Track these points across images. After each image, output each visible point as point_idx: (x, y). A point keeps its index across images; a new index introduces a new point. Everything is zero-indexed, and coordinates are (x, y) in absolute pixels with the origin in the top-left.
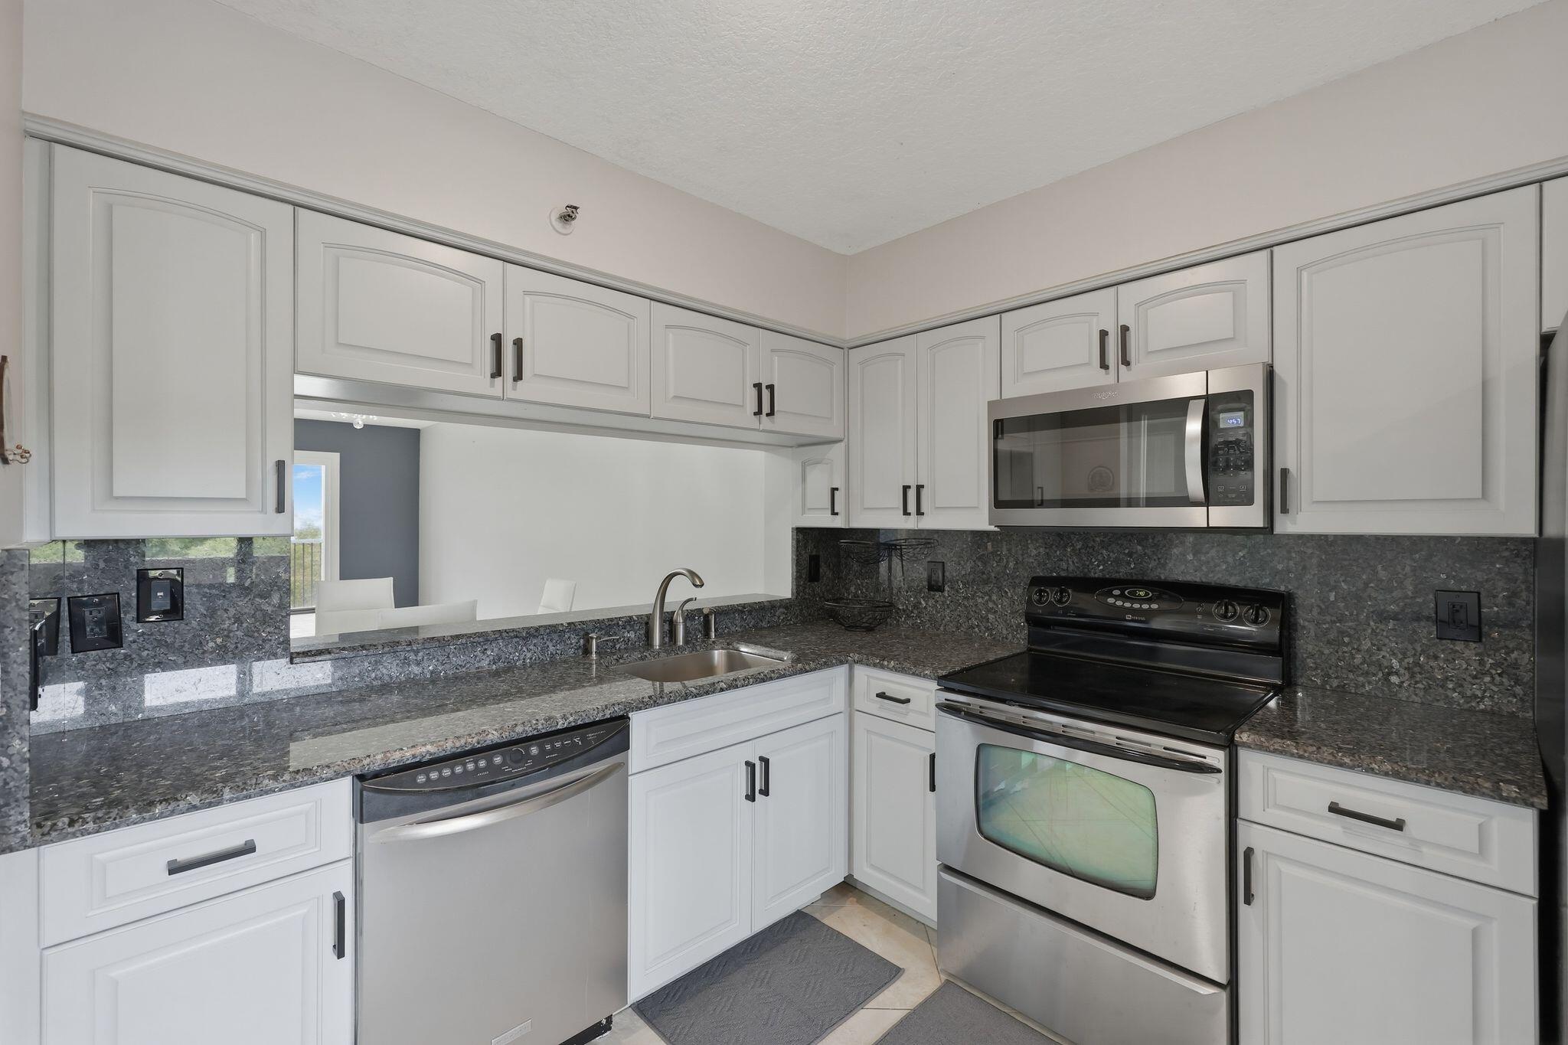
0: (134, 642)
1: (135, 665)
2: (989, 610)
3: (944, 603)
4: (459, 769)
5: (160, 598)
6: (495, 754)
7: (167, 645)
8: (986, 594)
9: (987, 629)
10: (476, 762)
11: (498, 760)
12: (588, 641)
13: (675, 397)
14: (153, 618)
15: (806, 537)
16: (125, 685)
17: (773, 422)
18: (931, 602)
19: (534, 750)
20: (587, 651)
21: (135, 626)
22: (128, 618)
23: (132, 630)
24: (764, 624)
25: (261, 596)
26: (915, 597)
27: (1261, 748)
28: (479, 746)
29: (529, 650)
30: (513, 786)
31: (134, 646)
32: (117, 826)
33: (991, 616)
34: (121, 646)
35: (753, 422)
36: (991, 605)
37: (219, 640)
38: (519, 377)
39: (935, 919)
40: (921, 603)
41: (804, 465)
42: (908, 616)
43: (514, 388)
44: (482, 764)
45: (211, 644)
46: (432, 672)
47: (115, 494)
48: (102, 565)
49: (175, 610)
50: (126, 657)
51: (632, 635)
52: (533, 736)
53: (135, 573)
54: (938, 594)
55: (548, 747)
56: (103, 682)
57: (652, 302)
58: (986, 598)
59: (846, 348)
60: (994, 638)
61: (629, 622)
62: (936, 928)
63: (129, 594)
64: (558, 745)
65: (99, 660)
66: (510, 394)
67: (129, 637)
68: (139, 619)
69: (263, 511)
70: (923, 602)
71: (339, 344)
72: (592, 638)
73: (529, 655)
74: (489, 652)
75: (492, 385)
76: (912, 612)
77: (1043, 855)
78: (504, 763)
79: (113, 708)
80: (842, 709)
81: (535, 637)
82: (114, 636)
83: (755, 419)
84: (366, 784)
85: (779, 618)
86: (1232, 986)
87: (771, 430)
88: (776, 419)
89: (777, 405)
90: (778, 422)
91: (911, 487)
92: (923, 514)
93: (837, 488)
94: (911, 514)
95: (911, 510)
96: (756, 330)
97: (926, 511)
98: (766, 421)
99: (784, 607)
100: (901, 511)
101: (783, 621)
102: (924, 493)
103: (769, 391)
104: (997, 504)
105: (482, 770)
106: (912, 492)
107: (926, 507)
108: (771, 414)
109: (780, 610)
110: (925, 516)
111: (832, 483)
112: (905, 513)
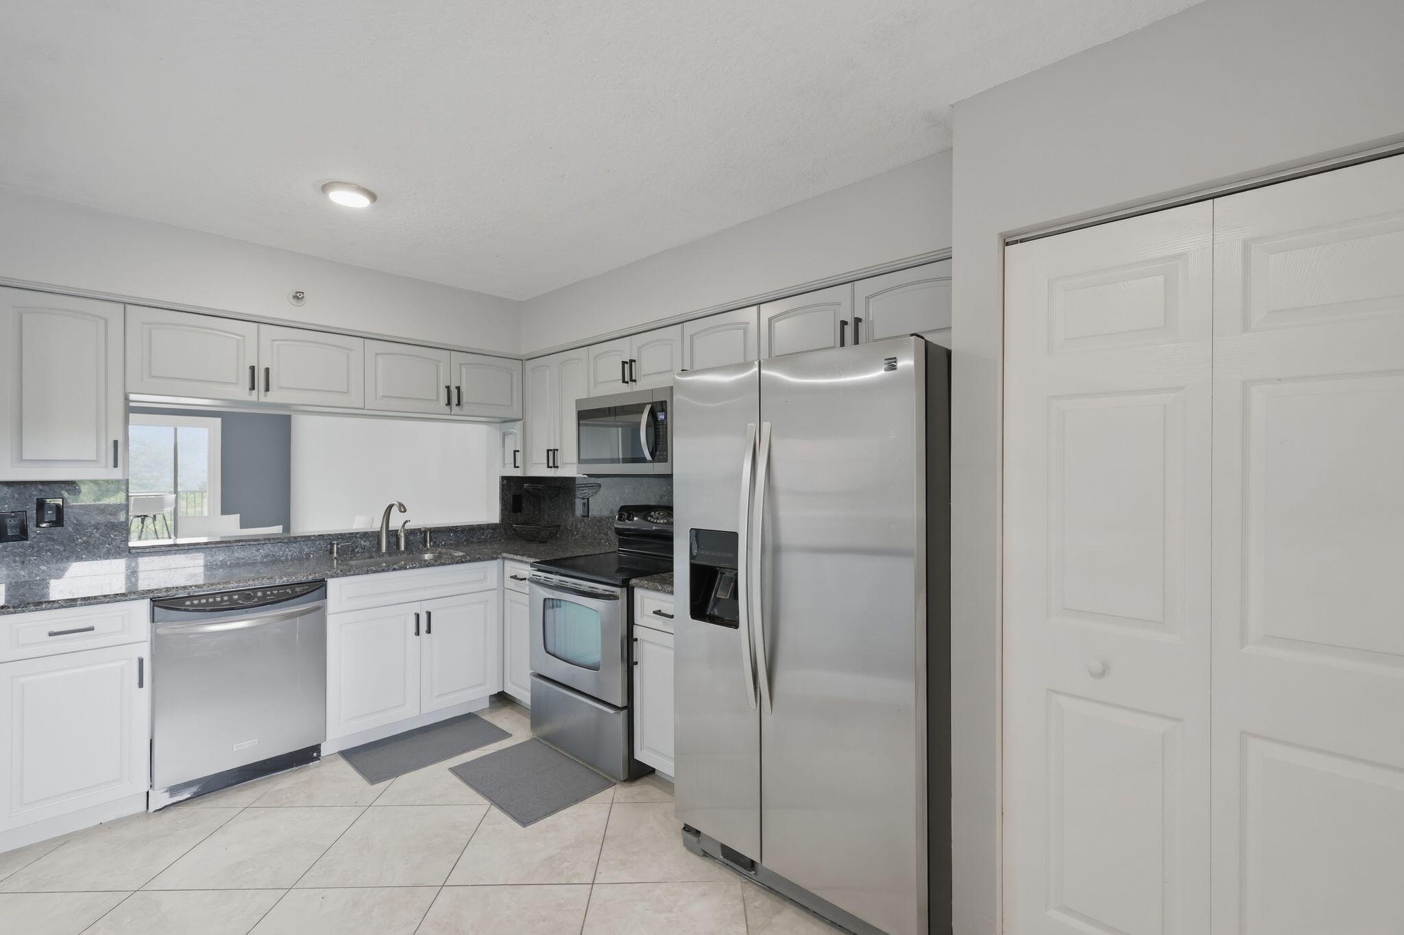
0: (35, 538)
1: (35, 550)
3: (588, 524)
4: (211, 600)
5: (50, 515)
6: (235, 594)
7: (54, 540)
9: (608, 540)
10: (223, 597)
11: (236, 597)
12: (332, 545)
13: (383, 396)
14: (44, 525)
15: (508, 484)
16: (30, 561)
17: (462, 410)
18: (583, 524)
19: (260, 594)
20: (331, 552)
21: (35, 529)
22: (31, 525)
23: (33, 531)
24: (474, 540)
25: (111, 515)
26: (576, 522)
27: (642, 587)
29: (290, 551)
30: (246, 613)
31: (35, 540)
32: (23, 612)
33: (609, 532)
34: (27, 540)
36: (609, 525)
37: (85, 539)
38: (267, 389)
39: (530, 704)
41: (504, 435)
42: (572, 534)
43: (265, 396)
44: (226, 598)
45: (80, 540)
46: (221, 561)
47: (24, 458)
48: (16, 496)
49: (59, 521)
50: (31, 546)
51: (367, 544)
52: (260, 587)
53: (36, 501)
54: (586, 519)
55: (269, 592)
56: (17, 559)
57: (366, 340)
58: (607, 520)
59: (523, 360)
61: (365, 535)
62: (529, 708)
63: (32, 512)
64: (275, 592)
65: (14, 547)
66: (263, 399)
67: (31, 535)
68: (38, 526)
69: (106, 467)
70: (579, 525)
71: (151, 376)
72: (334, 544)
73: (290, 554)
74: (261, 551)
75: (251, 395)
76: (574, 531)
77: (563, 656)
79: (22, 573)
80: (496, 587)
81: (295, 542)
82: (23, 534)
83: (447, 408)
84: (156, 603)
85: (487, 536)
86: (629, 708)
87: (461, 413)
88: (464, 408)
89: (464, 399)
90: (466, 408)
91: (551, 450)
92: (558, 467)
93: (518, 451)
94: (551, 467)
95: (551, 464)
96: (449, 352)
97: (559, 465)
98: (455, 409)
99: (491, 529)
100: (546, 465)
101: (490, 538)
102: (558, 454)
103: (456, 391)
104: (580, 461)
105: (226, 601)
106: (551, 453)
107: (558, 463)
108: (459, 404)
109: (488, 531)
110: (559, 469)
111: (516, 447)
112: (549, 467)
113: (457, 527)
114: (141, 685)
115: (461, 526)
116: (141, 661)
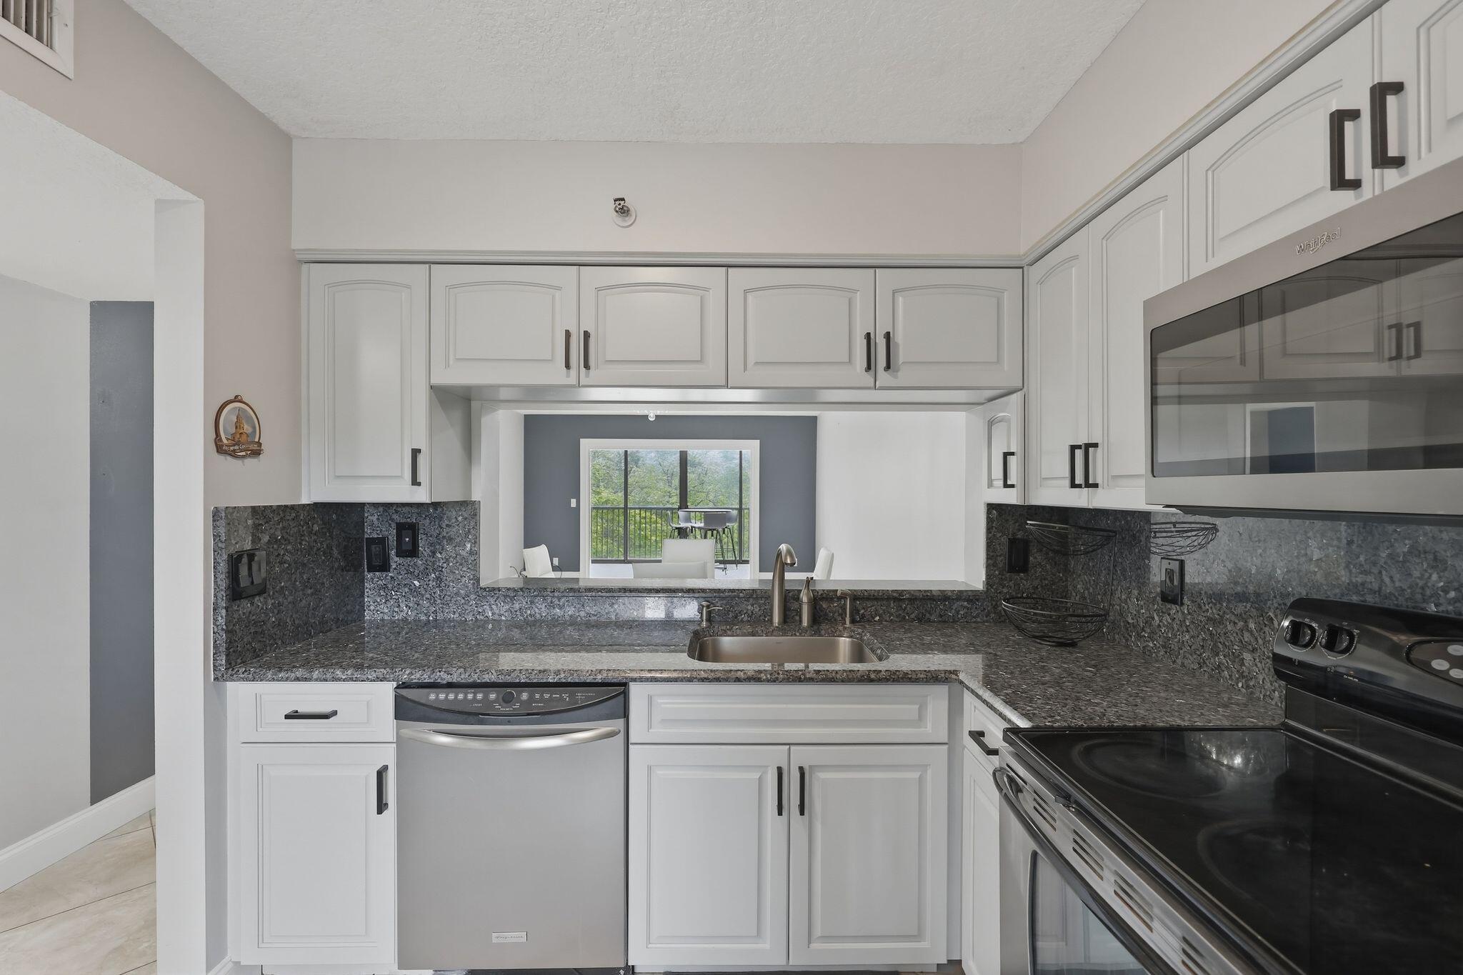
0: (396, 569)
1: (396, 583)
2: (1244, 646)
3: (1182, 623)
4: (461, 696)
5: (407, 542)
6: (492, 691)
7: (411, 573)
8: (1240, 616)
9: (1242, 676)
10: (475, 694)
11: (493, 696)
13: (757, 363)
16: (391, 596)
17: (896, 377)
18: (1167, 619)
19: (525, 696)
21: (395, 558)
22: (392, 553)
23: (395, 560)
24: (934, 618)
26: (1147, 610)
28: (479, 681)
30: (509, 723)
31: (395, 572)
33: (1247, 656)
34: (389, 571)
35: (868, 379)
36: (1247, 636)
37: (437, 574)
38: (587, 365)
40: (1153, 618)
41: (991, 424)
42: (1139, 636)
43: (587, 376)
44: (480, 696)
45: (433, 575)
47: (337, 474)
49: (414, 551)
50: (392, 578)
52: (526, 683)
53: (395, 525)
54: (1174, 609)
55: (537, 696)
56: (382, 593)
57: (730, 270)
58: (1241, 624)
59: (1023, 267)
60: (1252, 693)
63: (392, 538)
64: (547, 696)
65: (379, 578)
67: (393, 566)
68: (398, 555)
69: (409, 484)
70: (1156, 618)
71: (456, 359)
72: (704, 606)
75: (568, 376)
76: (1143, 630)
78: (495, 701)
80: (944, 741)
83: (867, 376)
84: (397, 691)
85: (959, 613)
87: (893, 383)
88: (900, 374)
89: (901, 355)
90: (904, 377)
91: (1079, 447)
92: (1096, 486)
93: (1012, 454)
94: (1079, 486)
95: (1079, 479)
96: (872, 270)
97: (1099, 481)
98: (884, 377)
99: (965, 600)
100: (1067, 482)
101: (965, 616)
102: (1097, 456)
103: (884, 341)
104: (1155, 469)
105: (479, 702)
106: (1079, 454)
107: (1098, 475)
108: (888, 367)
109: (960, 603)
110: (1100, 489)
111: (1009, 446)
112: (1073, 485)
113: (901, 593)
114: (381, 807)
115: (908, 592)
116: (381, 774)
